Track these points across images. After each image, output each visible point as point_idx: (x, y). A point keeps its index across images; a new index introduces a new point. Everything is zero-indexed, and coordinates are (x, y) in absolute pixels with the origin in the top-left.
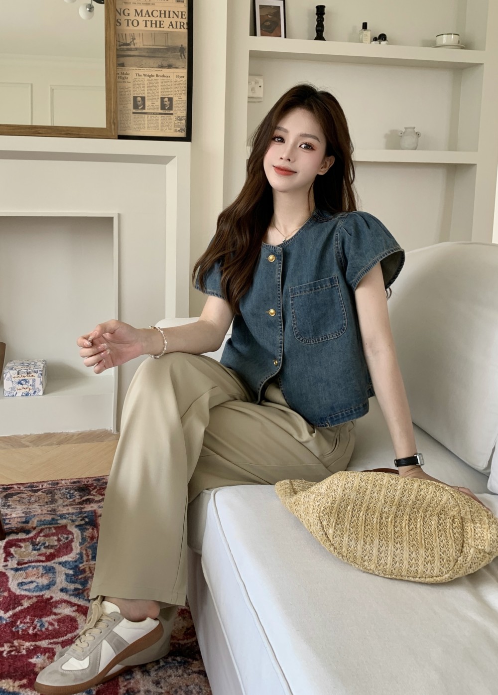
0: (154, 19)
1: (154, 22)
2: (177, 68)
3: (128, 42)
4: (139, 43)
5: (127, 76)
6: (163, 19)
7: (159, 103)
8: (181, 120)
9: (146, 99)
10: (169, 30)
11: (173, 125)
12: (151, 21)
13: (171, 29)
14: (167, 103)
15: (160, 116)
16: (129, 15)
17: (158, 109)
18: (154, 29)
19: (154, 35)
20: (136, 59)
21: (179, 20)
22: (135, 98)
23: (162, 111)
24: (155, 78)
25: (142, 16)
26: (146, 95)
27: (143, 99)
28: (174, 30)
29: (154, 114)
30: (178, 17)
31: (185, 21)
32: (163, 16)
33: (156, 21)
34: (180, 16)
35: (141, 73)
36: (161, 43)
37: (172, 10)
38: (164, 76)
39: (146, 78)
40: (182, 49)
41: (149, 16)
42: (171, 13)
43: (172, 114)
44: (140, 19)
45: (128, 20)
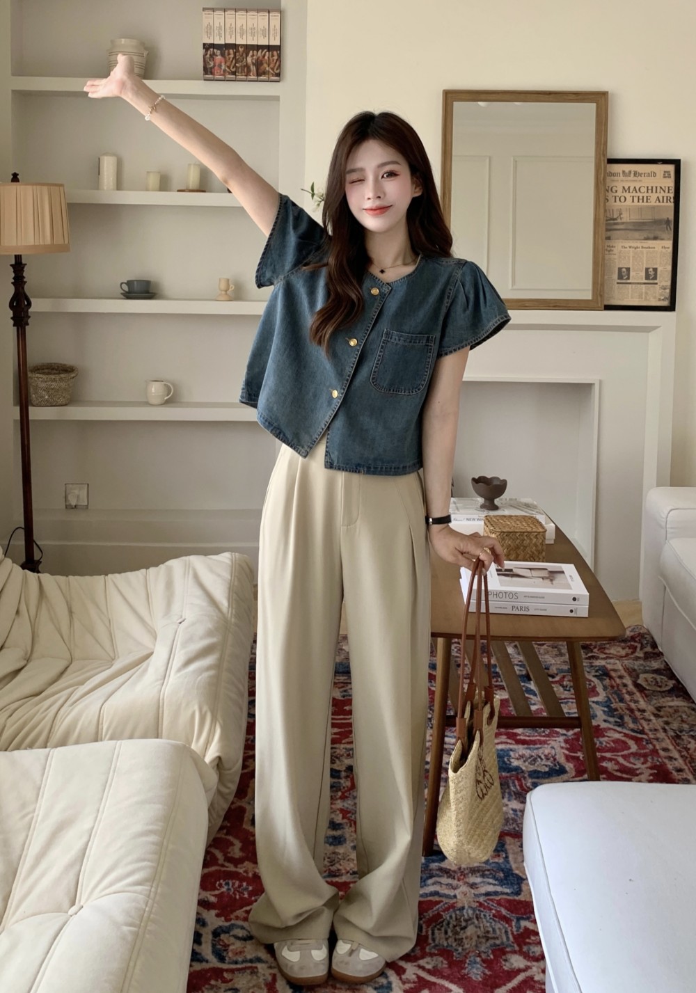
0: (641, 195)
1: (641, 198)
2: (662, 239)
3: (615, 217)
4: (626, 217)
5: (612, 249)
6: (650, 194)
7: (643, 274)
8: (665, 289)
9: (631, 269)
10: (656, 204)
11: (657, 295)
12: (639, 197)
13: (658, 204)
14: (651, 272)
15: (644, 286)
16: (616, 191)
17: (642, 279)
18: (641, 203)
19: (641, 209)
20: (623, 232)
21: (666, 194)
22: (620, 269)
23: (646, 281)
24: (641, 249)
25: (629, 192)
26: (631, 266)
27: (628, 269)
28: (661, 204)
29: (638, 283)
30: (665, 192)
31: (672, 195)
32: (650, 191)
33: (643, 197)
34: (667, 191)
35: (627, 244)
36: (648, 217)
37: (659, 186)
38: (649, 248)
39: (631, 249)
40: (668, 221)
41: (636, 192)
42: (658, 189)
43: (656, 284)
44: (627, 195)
45: (615, 197)
